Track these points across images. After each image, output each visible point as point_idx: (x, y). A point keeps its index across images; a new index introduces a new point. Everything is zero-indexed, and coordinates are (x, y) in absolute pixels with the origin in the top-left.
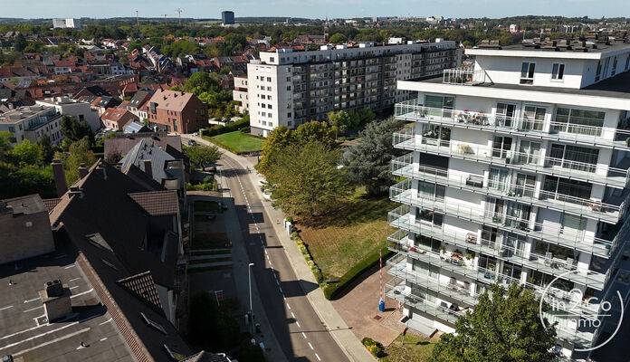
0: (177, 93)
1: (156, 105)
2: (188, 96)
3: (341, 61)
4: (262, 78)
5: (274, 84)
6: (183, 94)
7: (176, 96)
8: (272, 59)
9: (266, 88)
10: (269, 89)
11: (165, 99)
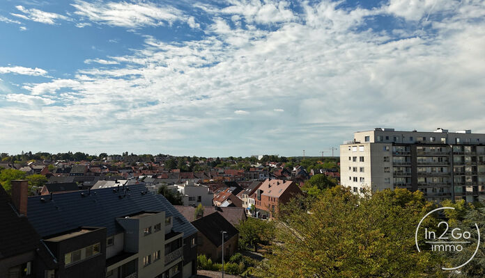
0: (280, 181)
1: (262, 192)
2: (289, 183)
3: (463, 145)
4: (355, 159)
5: (367, 165)
6: (284, 182)
7: (278, 184)
8: (367, 138)
9: (358, 169)
10: (362, 169)
11: (270, 186)
